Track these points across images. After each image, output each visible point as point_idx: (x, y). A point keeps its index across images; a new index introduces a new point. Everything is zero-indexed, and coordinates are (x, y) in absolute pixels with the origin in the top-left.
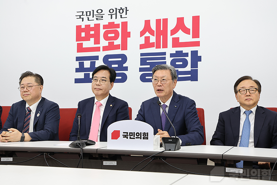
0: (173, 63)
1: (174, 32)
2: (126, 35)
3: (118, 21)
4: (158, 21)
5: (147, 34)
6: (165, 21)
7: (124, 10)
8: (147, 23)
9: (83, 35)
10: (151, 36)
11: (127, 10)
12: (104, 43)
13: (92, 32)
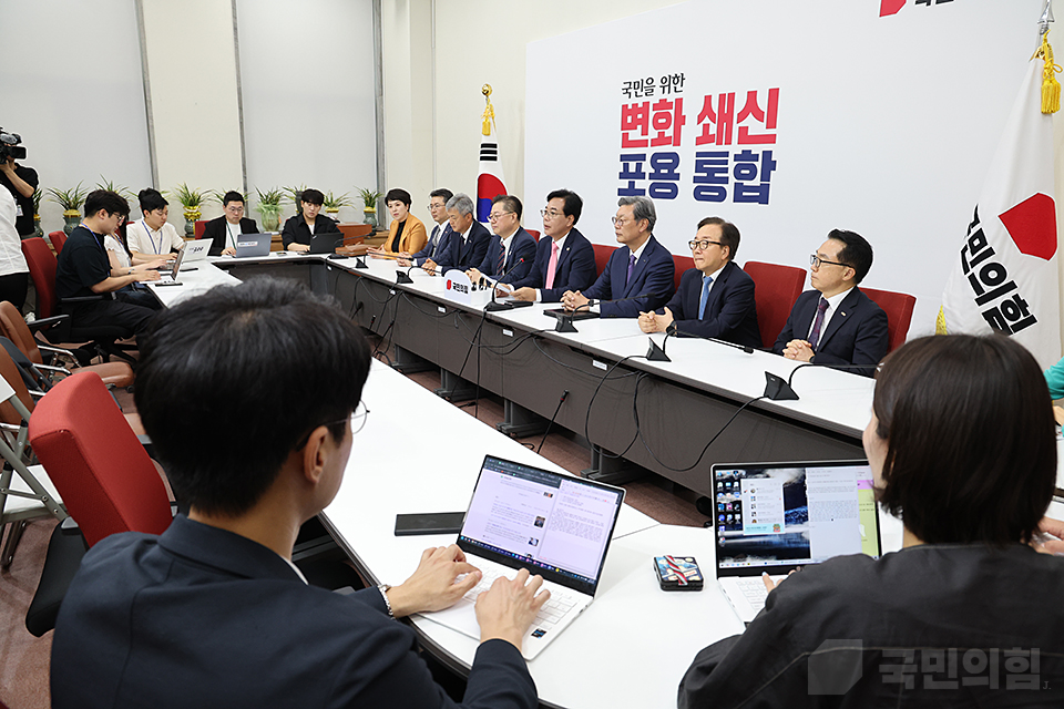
0: (737, 170)
1: (742, 117)
2: (681, 120)
3: (671, 97)
4: (722, 97)
5: (707, 120)
6: (732, 96)
7: (679, 79)
8: (708, 99)
9: (629, 119)
10: (711, 123)
11: (683, 79)
12: (653, 134)
13: (640, 116)
